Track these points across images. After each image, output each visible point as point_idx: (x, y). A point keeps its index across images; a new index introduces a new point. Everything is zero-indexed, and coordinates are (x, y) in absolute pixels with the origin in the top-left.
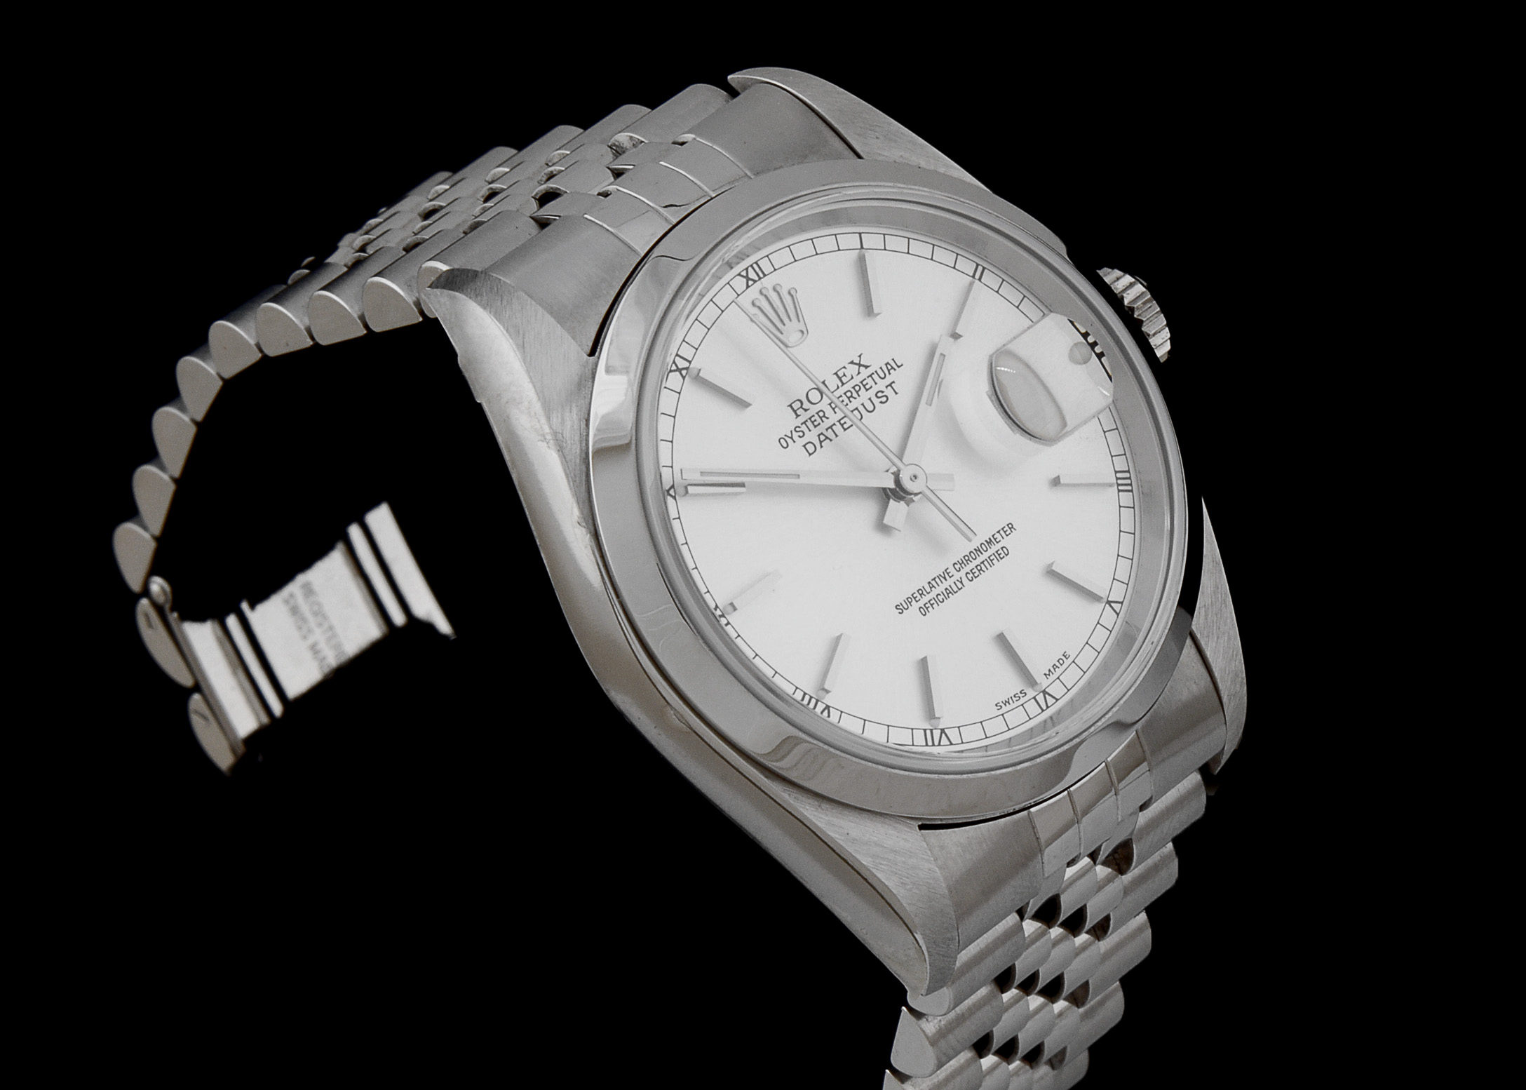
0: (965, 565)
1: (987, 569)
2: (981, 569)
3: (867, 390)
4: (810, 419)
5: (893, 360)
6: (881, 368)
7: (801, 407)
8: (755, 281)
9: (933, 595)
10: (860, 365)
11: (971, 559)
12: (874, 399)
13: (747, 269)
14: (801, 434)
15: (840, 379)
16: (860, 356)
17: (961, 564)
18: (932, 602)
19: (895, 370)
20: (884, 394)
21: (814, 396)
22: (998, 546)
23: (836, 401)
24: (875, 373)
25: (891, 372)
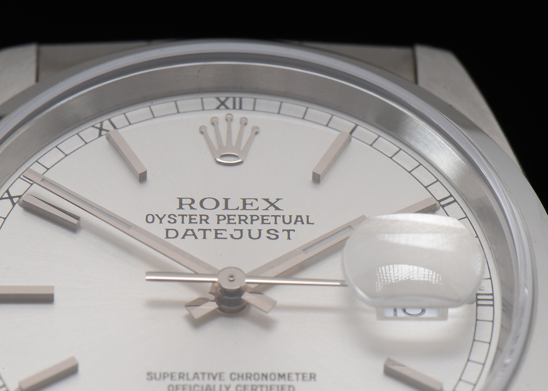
0: (243, 380)
4: (191, 216)
5: (308, 216)
6: (290, 216)
7: (190, 205)
8: (227, 108)
9: (192, 383)
10: (272, 205)
11: (252, 378)
12: (264, 232)
14: (172, 221)
15: (245, 204)
16: (278, 200)
17: (239, 376)
18: (185, 387)
19: (303, 223)
20: (276, 234)
21: (210, 204)
22: (287, 383)
23: (227, 217)
24: (282, 217)
25: (297, 223)
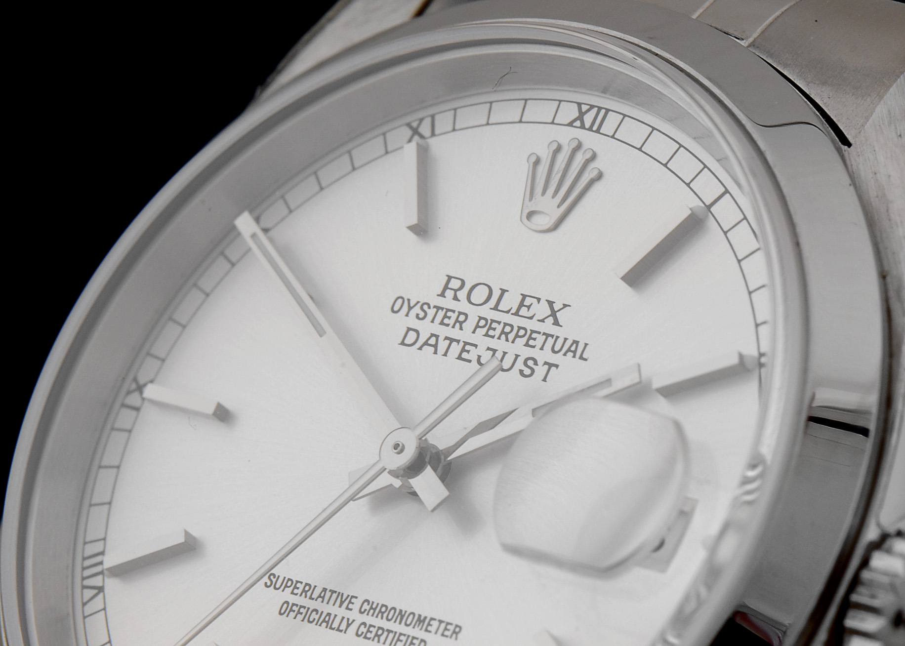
0: (373, 615)
1: (384, 643)
2: (379, 636)
3: (527, 344)
4: (447, 311)
5: (586, 345)
6: (566, 339)
7: (456, 291)
8: (583, 127)
9: (312, 605)
10: (554, 314)
11: (385, 615)
12: (520, 361)
13: (592, 107)
14: (422, 315)
15: (521, 304)
16: (565, 306)
17: (371, 608)
18: (302, 610)
19: (574, 357)
20: (534, 367)
21: (480, 295)
22: (422, 634)
23: (489, 322)
24: (555, 338)
25: (568, 353)
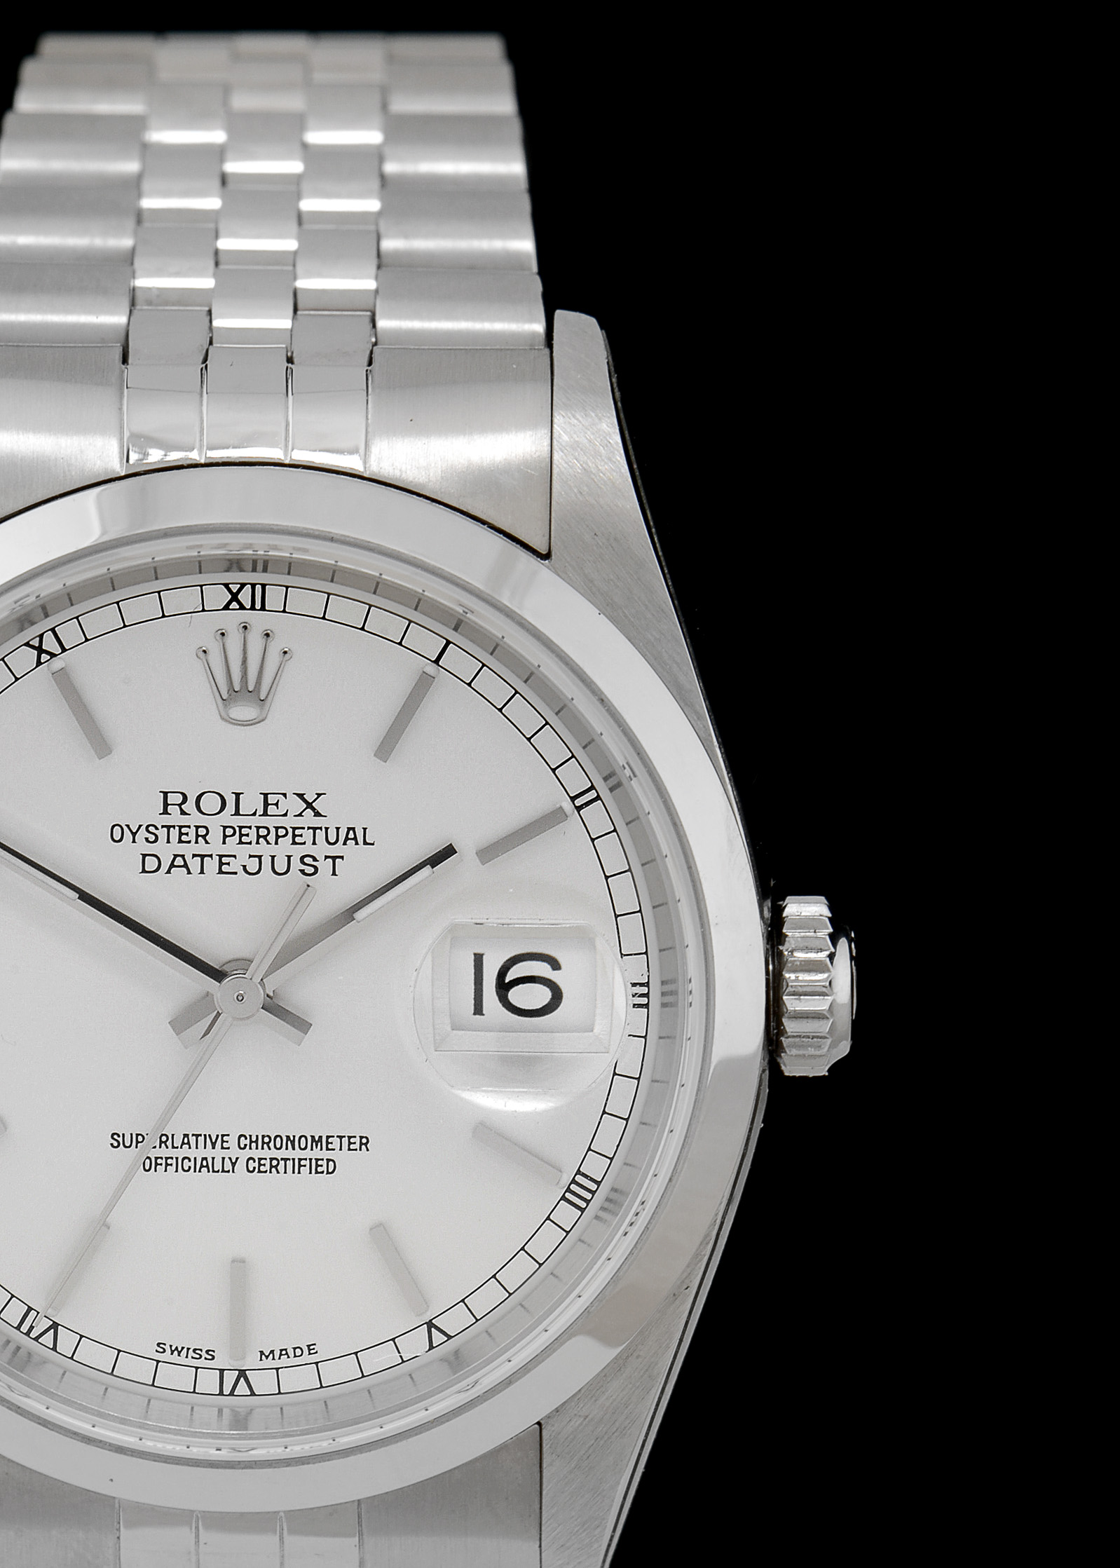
0: (257, 1148)
1: (285, 1172)
2: (276, 1167)
3: (294, 843)
4: (181, 827)
5: (365, 829)
6: (338, 829)
7: (180, 805)
8: (242, 607)
9: (180, 1153)
11: (272, 1145)
12: (295, 862)
14: (152, 838)
15: (266, 804)
16: (319, 795)
17: (251, 1142)
18: (169, 1161)
19: (356, 843)
20: (315, 863)
21: (211, 803)
22: (325, 1154)
23: (237, 829)
24: (324, 829)
25: (348, 842)
